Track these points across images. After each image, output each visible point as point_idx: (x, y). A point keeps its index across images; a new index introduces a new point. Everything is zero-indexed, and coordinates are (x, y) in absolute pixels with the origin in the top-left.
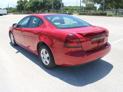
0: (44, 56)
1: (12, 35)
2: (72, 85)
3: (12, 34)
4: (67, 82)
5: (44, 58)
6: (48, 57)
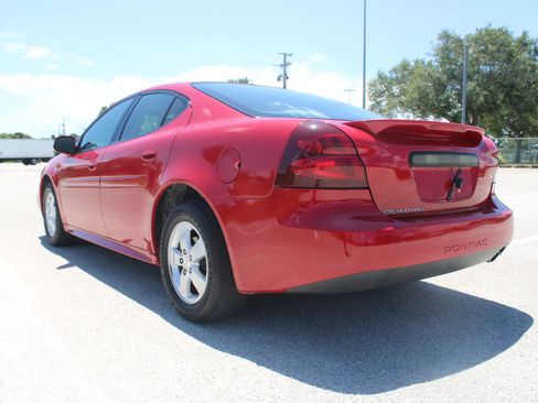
0: (184, 257)
1: (50, 200)
2: (318, 386)
3: (51, 195)
4: (295, 377)
5: (181, 268)
6: (202, 261)
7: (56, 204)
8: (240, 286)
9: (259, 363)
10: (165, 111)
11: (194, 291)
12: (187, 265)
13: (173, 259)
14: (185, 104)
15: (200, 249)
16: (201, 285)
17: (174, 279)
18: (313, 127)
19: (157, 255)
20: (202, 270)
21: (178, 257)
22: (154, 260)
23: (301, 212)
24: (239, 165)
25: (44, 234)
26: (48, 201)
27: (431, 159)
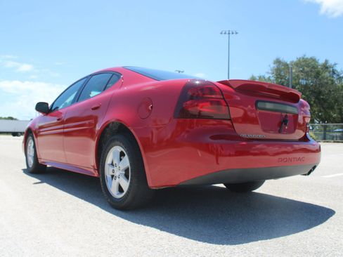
0: (115, 169)
1: (31, 144)
2: (199, 241)
3: (31, 141)
6: (127, 170)
7: (34, 147)
8: (150, 184)
9: (161, 230)
10: (106, 82)
11: (121, 190)
12: (117, 174)
13: (108, 171)
14: (119, 77)
15: (126, 162)
16: (126, 185)
17: (108, 184)
18: (197, 82)
19: (98, 170)
20: (127, 176)
21: (111, 169)
22: (96, 174)
23: (188, 132)
24: (152, 107)
25: (26, 167)
26: (29, 145)
27: (269, 106)
